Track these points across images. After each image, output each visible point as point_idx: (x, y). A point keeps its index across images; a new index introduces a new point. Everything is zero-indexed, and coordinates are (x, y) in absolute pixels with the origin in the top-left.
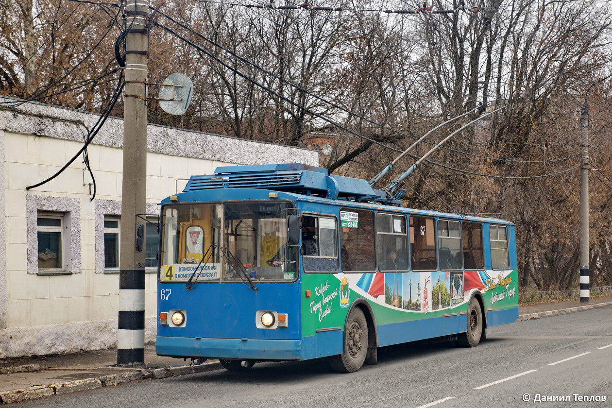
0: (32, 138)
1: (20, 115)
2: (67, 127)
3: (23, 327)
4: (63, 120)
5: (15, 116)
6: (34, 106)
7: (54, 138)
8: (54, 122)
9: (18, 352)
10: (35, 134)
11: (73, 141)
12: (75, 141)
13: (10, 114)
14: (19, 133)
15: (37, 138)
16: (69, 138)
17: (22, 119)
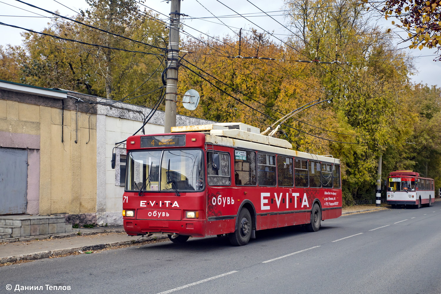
0: (118, 119)
1: (113, 108)
2: (135, 114)
3: (113, 212)
4: (133, 111)
5: (111, 109)
6: (120, 104)
7: (128, 119)
8: (129, 112)
9: (110, 223)
10: (120, 117)
11: (137, 121)
12: (138, 121)
13: (108, 107)
14: (113, 117)
15: (121, 119)
16: (135, 120)
17: (114, 110)
